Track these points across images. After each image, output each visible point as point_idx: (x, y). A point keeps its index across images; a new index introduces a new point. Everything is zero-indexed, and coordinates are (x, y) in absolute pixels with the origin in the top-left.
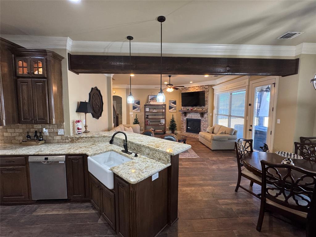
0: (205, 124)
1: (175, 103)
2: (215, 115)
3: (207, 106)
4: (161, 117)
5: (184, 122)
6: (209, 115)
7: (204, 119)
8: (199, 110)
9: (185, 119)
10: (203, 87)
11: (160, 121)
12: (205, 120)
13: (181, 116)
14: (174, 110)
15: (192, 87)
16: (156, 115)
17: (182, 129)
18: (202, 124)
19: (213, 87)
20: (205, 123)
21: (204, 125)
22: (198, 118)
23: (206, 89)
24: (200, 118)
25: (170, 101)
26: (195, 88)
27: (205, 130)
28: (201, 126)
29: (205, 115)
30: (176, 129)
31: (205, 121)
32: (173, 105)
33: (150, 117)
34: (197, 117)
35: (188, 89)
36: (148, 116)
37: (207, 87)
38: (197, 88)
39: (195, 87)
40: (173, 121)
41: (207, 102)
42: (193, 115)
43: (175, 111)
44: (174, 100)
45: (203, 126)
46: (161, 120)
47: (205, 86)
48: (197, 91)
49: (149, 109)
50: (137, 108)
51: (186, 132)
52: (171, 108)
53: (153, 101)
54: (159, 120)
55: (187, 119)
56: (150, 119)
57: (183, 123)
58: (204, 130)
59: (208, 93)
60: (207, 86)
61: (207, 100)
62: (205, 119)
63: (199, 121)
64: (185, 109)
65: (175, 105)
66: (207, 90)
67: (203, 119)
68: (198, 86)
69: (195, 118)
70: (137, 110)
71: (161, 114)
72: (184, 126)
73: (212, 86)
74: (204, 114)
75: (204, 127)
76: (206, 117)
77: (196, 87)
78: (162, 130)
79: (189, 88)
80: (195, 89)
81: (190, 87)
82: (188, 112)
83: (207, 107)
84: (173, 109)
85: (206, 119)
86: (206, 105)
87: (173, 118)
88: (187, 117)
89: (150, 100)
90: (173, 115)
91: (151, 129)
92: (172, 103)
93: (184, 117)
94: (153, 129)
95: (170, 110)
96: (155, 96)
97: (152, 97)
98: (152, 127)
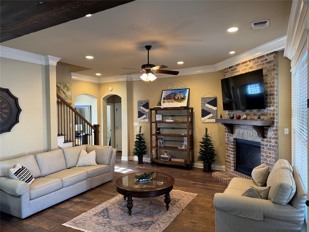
0: (270, 157)
1: (214, 102)
3: (272, 108)
5: (230, 147)
6: (279, 132)
7: (267, 141)
9: (232, 139)
10: (263, 59)
12: (270, 146)
14: (212, 118)
15: (243, 63)
16: (175, 128)
17: (227, 162)
20: (270, 153)
21: (268, 159)
22: (255, 140)
23: (269, 62)
24: (259, 139)
25: (203, 99)
26: (248, 65)
29: (270, 133)
31: (268, 147)
32: (210, 106)
33: (164, 131)
34: (252, 136)
35: (235, 69)
37: (272, 59)
38: (251, 64)
39: (248, 63)
40: (207, 142)
41: (273, 99)
42: (245, 132)
44: (213, 96)
45: (266, 160)
46: (184, 138)
47: (267, 55)
48: (251, 70)
49: (163, 116)
50: (144, 115)
51: (235, 170)
52: (205, 113)
55: (235, 139)
56: (164, 135)
57: (229, 149)
59: (273, 73)
60: (272, 56)
61: (272, 92)
62: (269, 144)
63: (255, 147)
65: (215, 108)
66: (272, 64)
67: (265, 143)
68: (252, 60)
69: (249, 139)
70: (144, 118)
72: (231, 155)
74: (267, 130)
76: (270, 138)
77: (250, 61)
79: (237, 65)
80: (248, 67)
81: (239, 64)
82: (233, 125)
83: (274, 111)
84: (211, 115)
85: (270, 142)
86: (270, 107)
87: (207, 136)
88: (235, 136)
89: (164, 99)
90: (206, 129)
91: (164, 155)
92: (208, 103)
93: (230, 136)
94: (167, 155)
95: (203, 119)
96: (173, 91)
97: (169, 92)
98: (166, 152)
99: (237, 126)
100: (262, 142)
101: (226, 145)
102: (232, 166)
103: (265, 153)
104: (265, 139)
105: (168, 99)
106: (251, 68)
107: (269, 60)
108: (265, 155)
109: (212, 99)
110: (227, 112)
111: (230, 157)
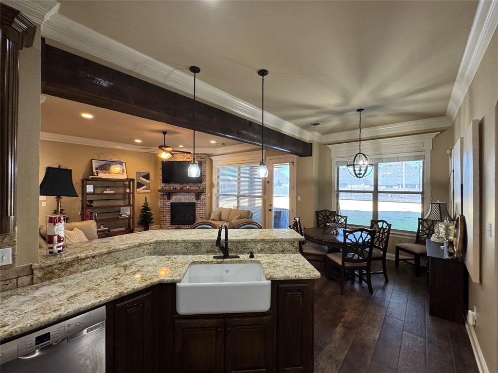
0: (202, 209)
1: (147, 177)
2: (216, 195)
4: (121, 203)
5: (167, 210)
6: (207, 196)
8: (192, 188)
9: (168, 203)
10: (198, 155)
11: (119, 211)
13: (161, 199)
14: (146, 189)
15: (181, 154)
16: (109, 200)
17: (163, 220)
18: (198, 209)
19: (212, 158)
20: (202, 207)
21: (201, 211)
22: (192, 202)
23: (203, 158)
24: (194, 201)
25: (138, 173)
27: (202, 218)
28: (196, 213)
29: (202, 197)
30: (152, 223)
31: (201, 204)
32: (144, 180)
33: (95, 204)
34: (189, 199)
36: (91, 201)
38: (188, 156)
39: (186, 155)
40: (146, 208)
41: (205, 178)
42: (182, 197)
43: (149, 191)
44: (146, 171)
45: (200, 211)
46: (122, 208)
47: (201, 154)
49: (95, 187)
51: (171, 224)
52: (140, 185)
53: (104, 171)
54: (117, 209)
55: (171, 203)
56: (97, 208)
57: (165, 211)
58: (200, 218)
59: (205, 165)
60: (205, 155)
61: (204, 174)
62: (202, 202)
63: (193, 205)
64: (168, 188)
65: (148, 181)
66: (205, 160)
67: (199, 202)
69: (186, 202)
71: (121, 196)
72: (167, 215)
73: (209, 155)
74: (201, 195)
75: (200, 214)
76: (203, 199)
78: (124, 229)
80: (185, 157)
82: (173, 193)
83: (205, 184)
84: (145, 187)
86: (203, 182)
87: (146, 204)
88: (172, 201)
89: (97, 169)
90: (146, 198)
91: (100, 228)
92: (142, 177)
93: (166, 201)
94: (104, 227)
95: (138, 190)
96: (107, 163)
97: (102, 163)
98: (103, 225)
99: (174, 194)
100: (197, 202)
101: (162, 209)
102: (168, 222)
103: (200, 207)
104: (199, 200)
105: (102, 170)
106: (188, 158)
107: (202, 157)
108: (199, 209)
109: (145, 174)
110: (163, 185)
111: (166, 216)
